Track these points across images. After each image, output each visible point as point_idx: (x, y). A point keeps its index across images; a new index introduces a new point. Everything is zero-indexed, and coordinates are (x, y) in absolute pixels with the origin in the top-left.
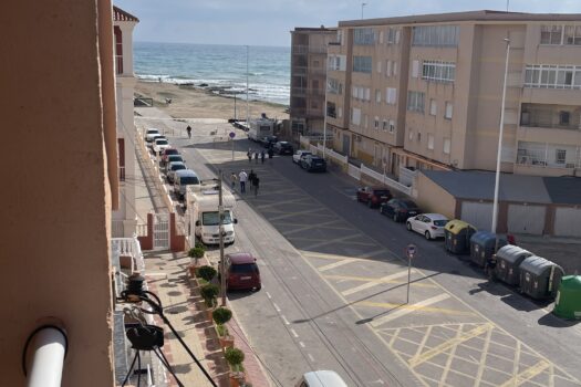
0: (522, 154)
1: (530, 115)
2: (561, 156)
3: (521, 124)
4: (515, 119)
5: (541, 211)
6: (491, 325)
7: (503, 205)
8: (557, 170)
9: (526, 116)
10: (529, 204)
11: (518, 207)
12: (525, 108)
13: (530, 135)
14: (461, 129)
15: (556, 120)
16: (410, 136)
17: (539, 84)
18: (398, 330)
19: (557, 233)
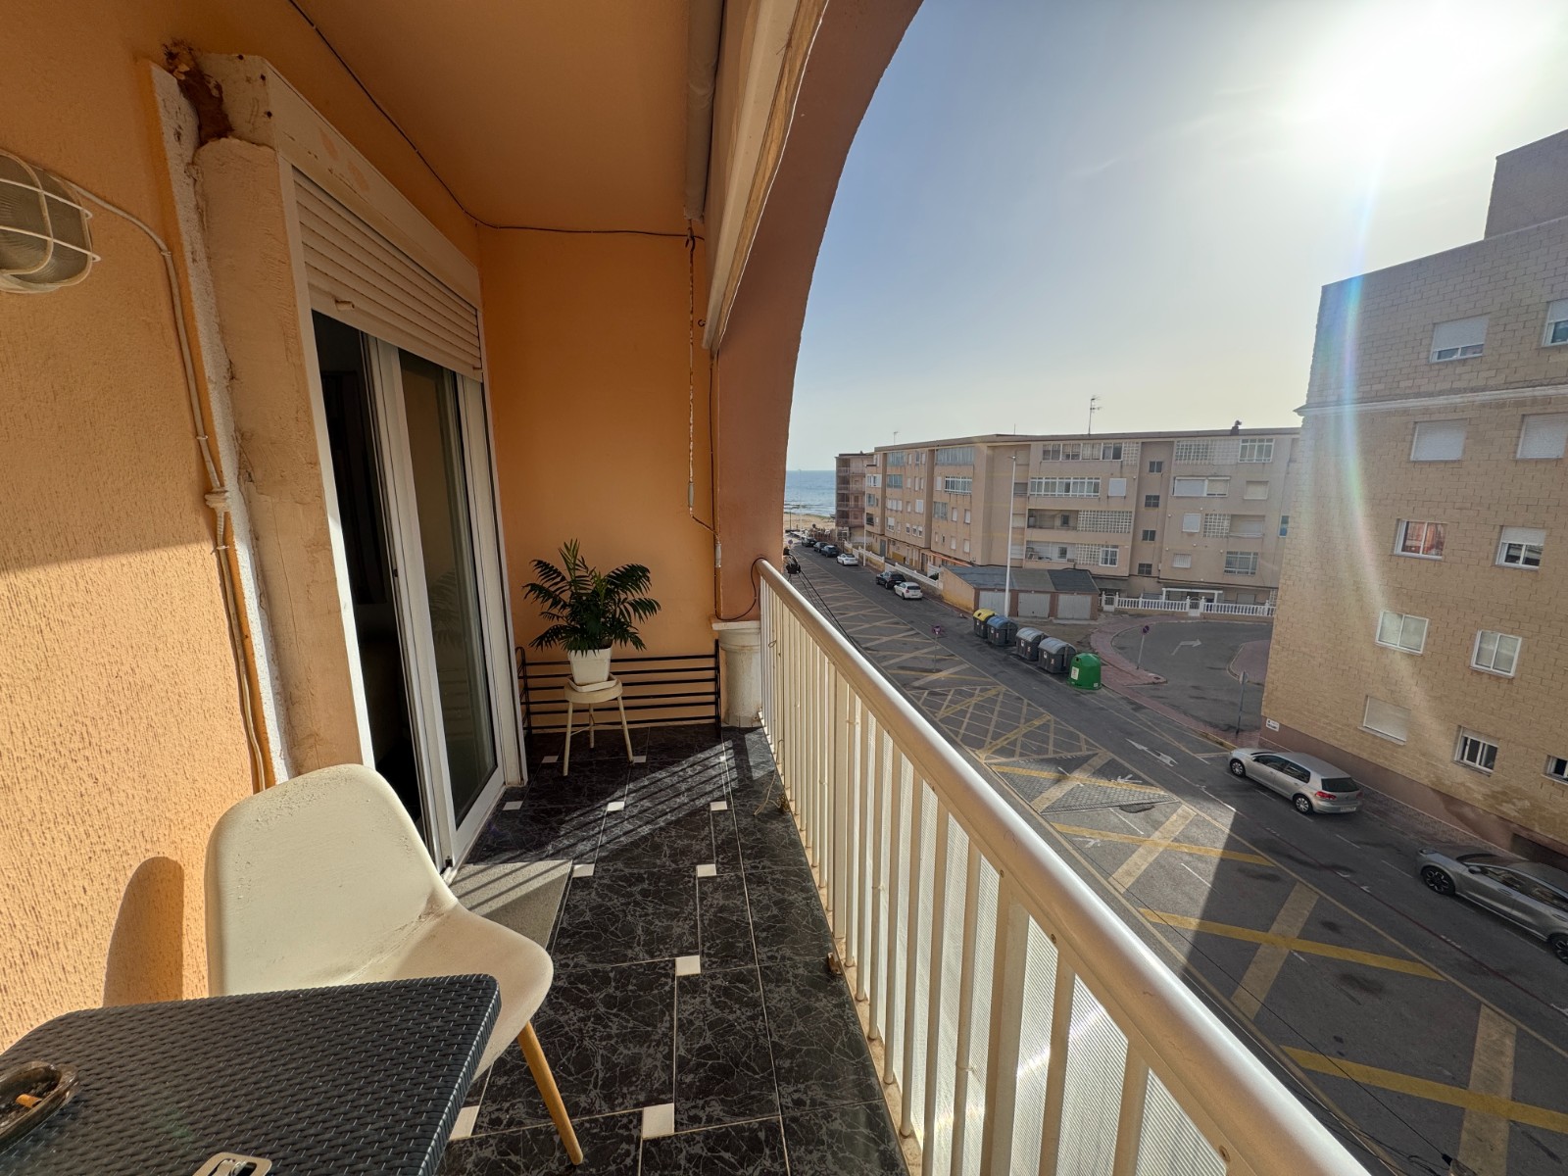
0: (1031, 553)
1: (1036, 519)
2: (1063, 553)
3: (1029, 527)
4: (1022, 522)
5: (1047, 598)
6: (1003, 688)
7: (1014, 594)
8: (1059, 564)
9: (1032, 519)
10: (1036, 592)
11: (1027, 595)
12: (1032, 513)
13: (1035, 535)
14: (978, 532)
15: (1058, 522)
16: (936, 538)
17: (1043, 493)
18: (927, 692)
19: (1059, 616)
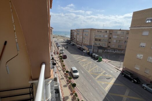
0: (95, 44)
1: (96, 40)
2: (99, 44)
6: (92, 62)
11: (95, 49)
13: (96, 42)
15: (99, 40)
16: (83, 42)
17: (97, 36)
